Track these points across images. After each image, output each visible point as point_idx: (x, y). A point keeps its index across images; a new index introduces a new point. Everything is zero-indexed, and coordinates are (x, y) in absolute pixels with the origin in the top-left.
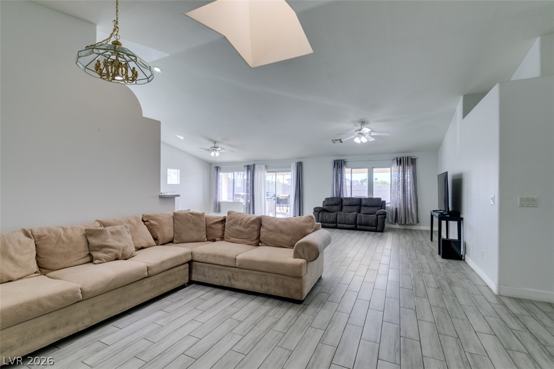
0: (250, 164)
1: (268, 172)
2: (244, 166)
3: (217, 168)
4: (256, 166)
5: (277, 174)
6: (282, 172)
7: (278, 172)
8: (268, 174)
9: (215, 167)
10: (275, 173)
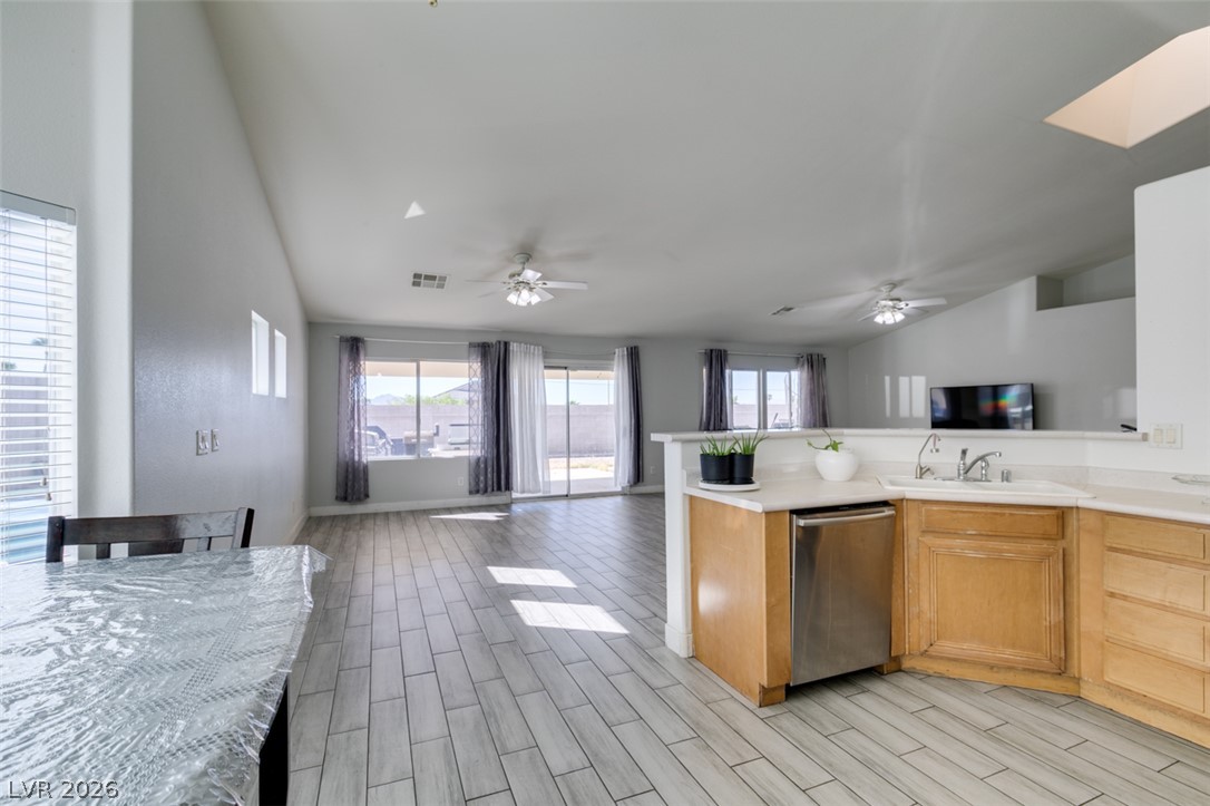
0: (492, 339)
1: (546, 367)
2: (471, 345)
3: (354, 346)
4: (514, 347)
5: (571, 373)
6: (586, 368)
7: (575, 369)
8: (547, 372)
9: (343, 340)
10: (564, 372)
